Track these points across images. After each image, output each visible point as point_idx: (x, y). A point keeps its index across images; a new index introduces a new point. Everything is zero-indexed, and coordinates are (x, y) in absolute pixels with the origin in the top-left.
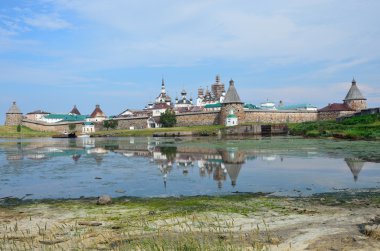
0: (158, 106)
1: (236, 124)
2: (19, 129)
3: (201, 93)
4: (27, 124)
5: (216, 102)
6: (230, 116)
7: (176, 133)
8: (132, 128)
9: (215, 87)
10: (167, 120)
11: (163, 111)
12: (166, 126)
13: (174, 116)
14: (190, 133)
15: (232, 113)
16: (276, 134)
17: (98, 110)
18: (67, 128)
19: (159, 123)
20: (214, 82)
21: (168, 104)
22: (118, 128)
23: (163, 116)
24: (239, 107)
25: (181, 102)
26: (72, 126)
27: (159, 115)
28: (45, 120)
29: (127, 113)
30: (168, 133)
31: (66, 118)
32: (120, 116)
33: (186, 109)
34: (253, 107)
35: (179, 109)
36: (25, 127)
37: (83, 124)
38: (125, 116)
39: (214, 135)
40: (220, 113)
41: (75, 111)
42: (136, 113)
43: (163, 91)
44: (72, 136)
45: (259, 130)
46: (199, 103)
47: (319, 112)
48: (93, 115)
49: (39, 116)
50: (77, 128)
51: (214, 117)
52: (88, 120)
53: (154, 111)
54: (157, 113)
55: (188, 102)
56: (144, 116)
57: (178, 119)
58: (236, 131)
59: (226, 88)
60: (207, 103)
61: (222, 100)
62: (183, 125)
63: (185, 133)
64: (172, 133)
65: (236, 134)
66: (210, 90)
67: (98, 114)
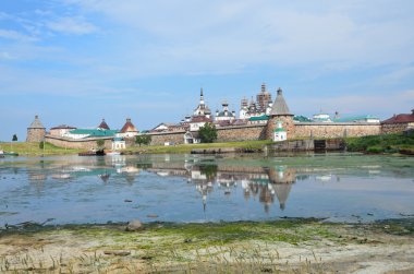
0: (196, 119)
1: (285, 139)
2: (42, 146)
3: (245, 104)
4: (50, 141)
5: (262, 114)
6: (278, 130)
7: (217, 150)
8: (167, 144)
9: (260, 98)
10: (206, 135)
11: (202, 124)
12: (206, 142)
13: (214, 130)
14: (233, 149)
15: (280, 126)
16: (331, 150)
17: (129, 124)
18: (95, 144)
19: (197, 138)
20: (259, 92)
21: (208, 116)
22: (152, 144)
23: (202, 130)
24: (288, 119)
25: (222, 114)
26: (100, 143)
27: (198, 129)
28: (71, 136)
29: (161, 127)
30: (207, 149)
31: (93, 133)
32: (153, 130)
33: (228, 122)
34: (304, 119)
35: (219, 122)
36: (48, 143)
37: (113, 140)
38: (159, 131)
39: (260, 151)
40: (266, 126)
41: (104, 125)
42: (171, 127)
43: (202, 102)
44: (101, 153)
45: (312, 146)
46: (243, 115)
47: (382, 124)
48: (124, 130)
49: (64, 131)
50: (106, 144)
51: (259, 130)
52: (118, 135)
53: (192, 125)
54: (195, 127)
55: (230, 115)
56: (181, 130)
57: (219, 134)
58: (285, 147)
59: (273, 98)
60: (252, 116)
61: (268, 111)
62: (226, 140)
63: (227, 149)
64: (212, 149)
65: (285, 150)
66: (255, 100)
67: (129, 129)
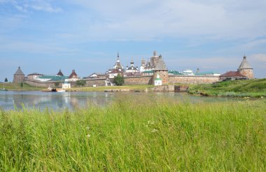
0: (114, 71)
1: (161, 84)
2: (22, 85)
3: (143, 63)
4: (27, 82)
5: (153, 69)
6: (157, 79)
7: (119, 90)
8: (95, 86)
9: (153, 59)
10: (118, 81)
11: (116, 75)
12: (118, 85)
13: (123, 78)
14: (128, 90)
15: (158, 77)
17: (74, 74)
18: (54, 85)
19: (113, 82)
20: (153, 56)
21: (120, 70)
22: (86, 85)
23: (116, 78)
24: (165, 73)
25: (130, 69)
26: (57, 84)
28: (39, 79)
29: (94, 75)
30: (114, 90)
31: (53, 78)
32: (89, 77)
33: (131, 74)
34: (177, 73)
35: (127, 74)
36: (26, 84)
37: (63, 83)
38: (92, 78)
40: (152, 77)
41: (60, 73)
42: (99, 76)
43: (118, 61)
44: (54, 91)
45: (173, 89)
46: (142, 69)
47: (220, 77)
48: (71, 77)
49: (36, 76)
50: (60, 85)
51: (149, 79)
52: (66, 80)
53: (110, 75)
54: (112, 76)
55: (135, 69)
56: (104, 78)
57: (126, 80)
58: (158, 89)
60: (147, 70)
62: (129, 84)
63: (125, 90)
64: (116, 90)
65: (158, 91)
66: (150, 61)
67: (74, 76)
